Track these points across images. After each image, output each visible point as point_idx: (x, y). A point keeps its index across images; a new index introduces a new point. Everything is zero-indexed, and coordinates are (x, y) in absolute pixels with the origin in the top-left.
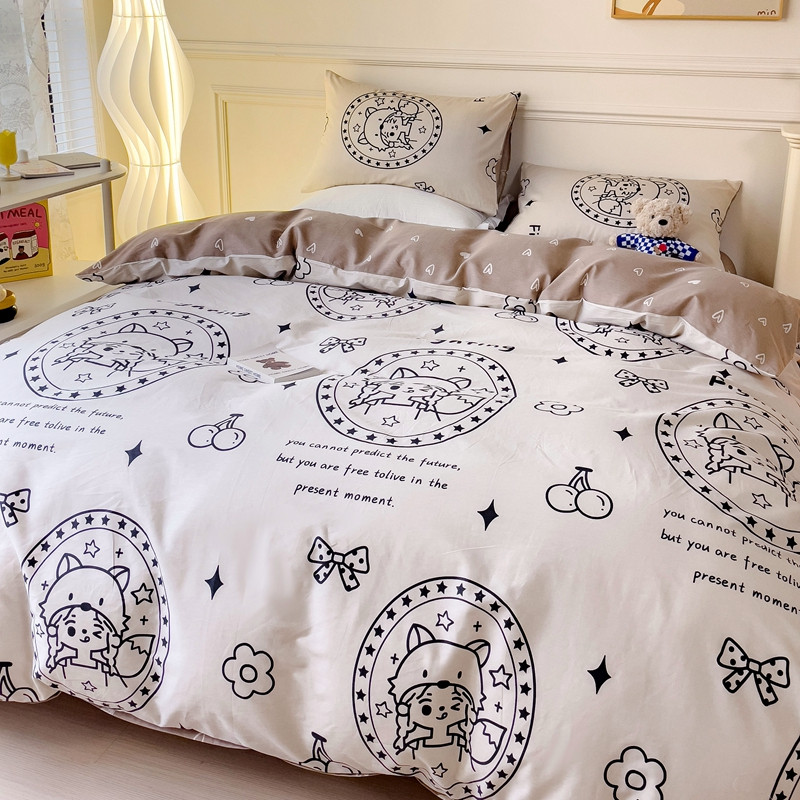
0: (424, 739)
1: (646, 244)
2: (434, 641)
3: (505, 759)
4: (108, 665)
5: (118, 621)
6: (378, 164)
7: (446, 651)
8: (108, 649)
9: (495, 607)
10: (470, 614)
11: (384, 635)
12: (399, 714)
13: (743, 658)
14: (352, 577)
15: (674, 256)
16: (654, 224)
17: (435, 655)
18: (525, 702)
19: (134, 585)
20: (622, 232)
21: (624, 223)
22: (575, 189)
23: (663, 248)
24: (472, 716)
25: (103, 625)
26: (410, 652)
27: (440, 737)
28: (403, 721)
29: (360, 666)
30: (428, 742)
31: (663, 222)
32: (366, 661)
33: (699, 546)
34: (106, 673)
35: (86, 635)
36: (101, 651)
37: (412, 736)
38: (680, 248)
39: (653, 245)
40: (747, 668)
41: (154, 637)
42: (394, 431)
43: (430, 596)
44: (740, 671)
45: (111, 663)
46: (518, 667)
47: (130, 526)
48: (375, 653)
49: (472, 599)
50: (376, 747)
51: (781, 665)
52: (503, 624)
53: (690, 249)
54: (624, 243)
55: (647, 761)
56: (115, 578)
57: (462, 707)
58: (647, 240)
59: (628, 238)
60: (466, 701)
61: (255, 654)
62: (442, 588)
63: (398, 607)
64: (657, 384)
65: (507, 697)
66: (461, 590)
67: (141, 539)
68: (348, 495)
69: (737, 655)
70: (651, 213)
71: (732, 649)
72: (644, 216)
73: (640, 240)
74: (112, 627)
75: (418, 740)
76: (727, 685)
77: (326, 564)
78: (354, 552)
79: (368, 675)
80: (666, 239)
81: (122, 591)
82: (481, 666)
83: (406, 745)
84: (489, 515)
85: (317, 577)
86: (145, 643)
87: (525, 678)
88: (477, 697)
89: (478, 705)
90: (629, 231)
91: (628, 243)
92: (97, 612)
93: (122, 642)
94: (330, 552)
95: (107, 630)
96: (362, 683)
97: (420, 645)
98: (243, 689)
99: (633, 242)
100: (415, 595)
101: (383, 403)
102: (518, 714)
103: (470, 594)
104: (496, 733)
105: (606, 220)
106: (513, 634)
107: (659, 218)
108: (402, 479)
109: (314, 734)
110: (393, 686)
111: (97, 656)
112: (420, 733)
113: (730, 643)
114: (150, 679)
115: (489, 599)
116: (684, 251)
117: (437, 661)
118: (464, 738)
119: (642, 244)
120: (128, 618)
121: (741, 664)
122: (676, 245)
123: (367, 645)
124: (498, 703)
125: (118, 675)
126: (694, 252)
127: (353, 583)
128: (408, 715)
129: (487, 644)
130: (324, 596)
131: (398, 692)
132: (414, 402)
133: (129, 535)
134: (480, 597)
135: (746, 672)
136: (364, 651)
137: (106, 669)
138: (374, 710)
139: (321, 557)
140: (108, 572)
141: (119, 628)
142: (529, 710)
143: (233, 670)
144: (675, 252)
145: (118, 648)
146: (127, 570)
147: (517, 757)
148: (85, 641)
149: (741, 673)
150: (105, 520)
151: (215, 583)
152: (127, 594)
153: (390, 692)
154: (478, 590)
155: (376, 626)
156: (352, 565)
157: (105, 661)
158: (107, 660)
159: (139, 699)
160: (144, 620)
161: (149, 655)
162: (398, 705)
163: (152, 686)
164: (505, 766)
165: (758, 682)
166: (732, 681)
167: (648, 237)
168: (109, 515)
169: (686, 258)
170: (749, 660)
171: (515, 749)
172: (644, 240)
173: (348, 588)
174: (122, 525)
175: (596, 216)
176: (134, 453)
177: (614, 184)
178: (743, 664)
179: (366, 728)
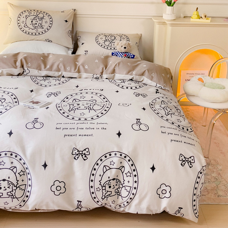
0: (110, 195)
1: (120, 55)
2: (110, 169)
3: (132, 194)
4: (13, 196)
5: (15, 183)
6: (32, 34)
7: (114, 171)
8: (12, 191)
9: (125, 157)
10: (119, 160)
11: (96, 170)
12: (103, 190)
13: (184, 158)
14: (85, 157)
15: (129, 58)
16: (123, 49)
17: (111, 172)
18: (136, 179)
19: (18, 171)
20: (113, 51)
21: (113, 49)
22: (96, 39)
23: (125, 55)
24: (121, 186)
25: (11, 184)
26: (104, 173)
27: (113, 193)
28: (104, 191)
29: (91, 179)
30: (111, 195)
31: (125, 48)
32: (92, 178)
33: (170, 134)
34: (12, 198)
35: (5, 188)
36: (11, 192)
37: (107, 195)
38: (130, 55)
39: (123, 55)
40: (185, 160)
41: (26, 185)
42: (85, 116)
43: (107, 158)
44: (184, 161)
45: (14, 195)
46: (133, 171)
47: (14, 155)
48: (94, 175)
49: (119, 156)
50: (96, 200)
51: (192, 158)
52: (128, 161)
53: (133, 55)
54: (114, 55)
55: (166, 186)
56: (12, 170)
57: (118, 185)
58: (121, 53)
59: (115, 53)
60: (119, 183)
61: (60, 183)
62: (110, 155)
63: (99, 162)
64: (144, 95)
65: (131, 179)
66: (116, 154)
67: (19, 157)
68: (80, 135)
69: (183, 157)
70: (121, 45)
71: (182, 156)
72: (119, 46)
73: (119, 53)
74: (13, 184)
75: (108, 195)
76: (182, 165)
77: (78, 155)
78: (85, 150)
79: (93, 181)
80: (126, 53)
81: (15, 174)
82: (122, 173)
83: (105, 197)
84: (119, 134)
85: (75, 158)
86: (23, 187)
87: (135, 173)
88: (122, 181)
89: (122, 183)
90: (114, 51)
91: (115, 54)
92: (8, 181)
93: (17, 188)
94: (78, 151)
95: (12, 185)
96: (92, 184)
97: (107, 170)
98: (57, 193)
99: (116, 54)
100: (103, 158)
101: (78, 109)
102: (134, 182)
103: (118, 155)
104: (128, 189)
105: (107, 48)
106: (131, 163)
107: (124, 47)
108: (94, 129)
109: (78, 201)
110: (101, 183)
111: (9, 194)
112: (109, 193)
113: (181, 155)
114: (26, 197)
115: (123, 155)
116: (131, 56)
117: (112, 174)
118: (119, 192)
119: (119, 55)
120: (18, 181)
121: (184, 159)
122: (129, 54)
123: (92, 173)
124: (128, 181)
125: (16, 198)
126: (134, 56)
127: (86, 158)
128: (105, 189)
129: (124, 167)
130: (78, 164)
131: (102, 184)
132: (87, 108)
133: (14, 157)
134: (121, 155)
135: (185, 161)
136: (92, 175)
137: (12, 197)
138: (96, 190)
139: (76, 153)
140: (10, 169)
141: (16, 184)
142: (137, 181)
143: (54, 188)
144: (129, 56)
145: (15, 190)
146: (15, 167)
147: (135, 193)
148: (5, 190)
149: (184, 162)
150: (6, 154)
151: (45, 166)
152: (17, 174)
153: (100, 184)
154: (120, 153)
155: (94, 168)
156: (85, 153)
157: (12, 195)
158: (13, 194)
159: (22, 204)
160: (23, 181)
161: (24, 190)
162: (102, 187)
163: (26, 199)
164: (132, 196)
165: (188, 163)
166: (183, 164)
167: (121, 52)
168: (7, 153)
169: (132, 58)
170: (186, 158)
171: (134, 191)
172: (120, 53)
173: (85, 160)
174: (11, 155)
175: (104, 47)
176: (10, 134)
177: (107, 37)
178: (185, 159)
179: (94, 195)
